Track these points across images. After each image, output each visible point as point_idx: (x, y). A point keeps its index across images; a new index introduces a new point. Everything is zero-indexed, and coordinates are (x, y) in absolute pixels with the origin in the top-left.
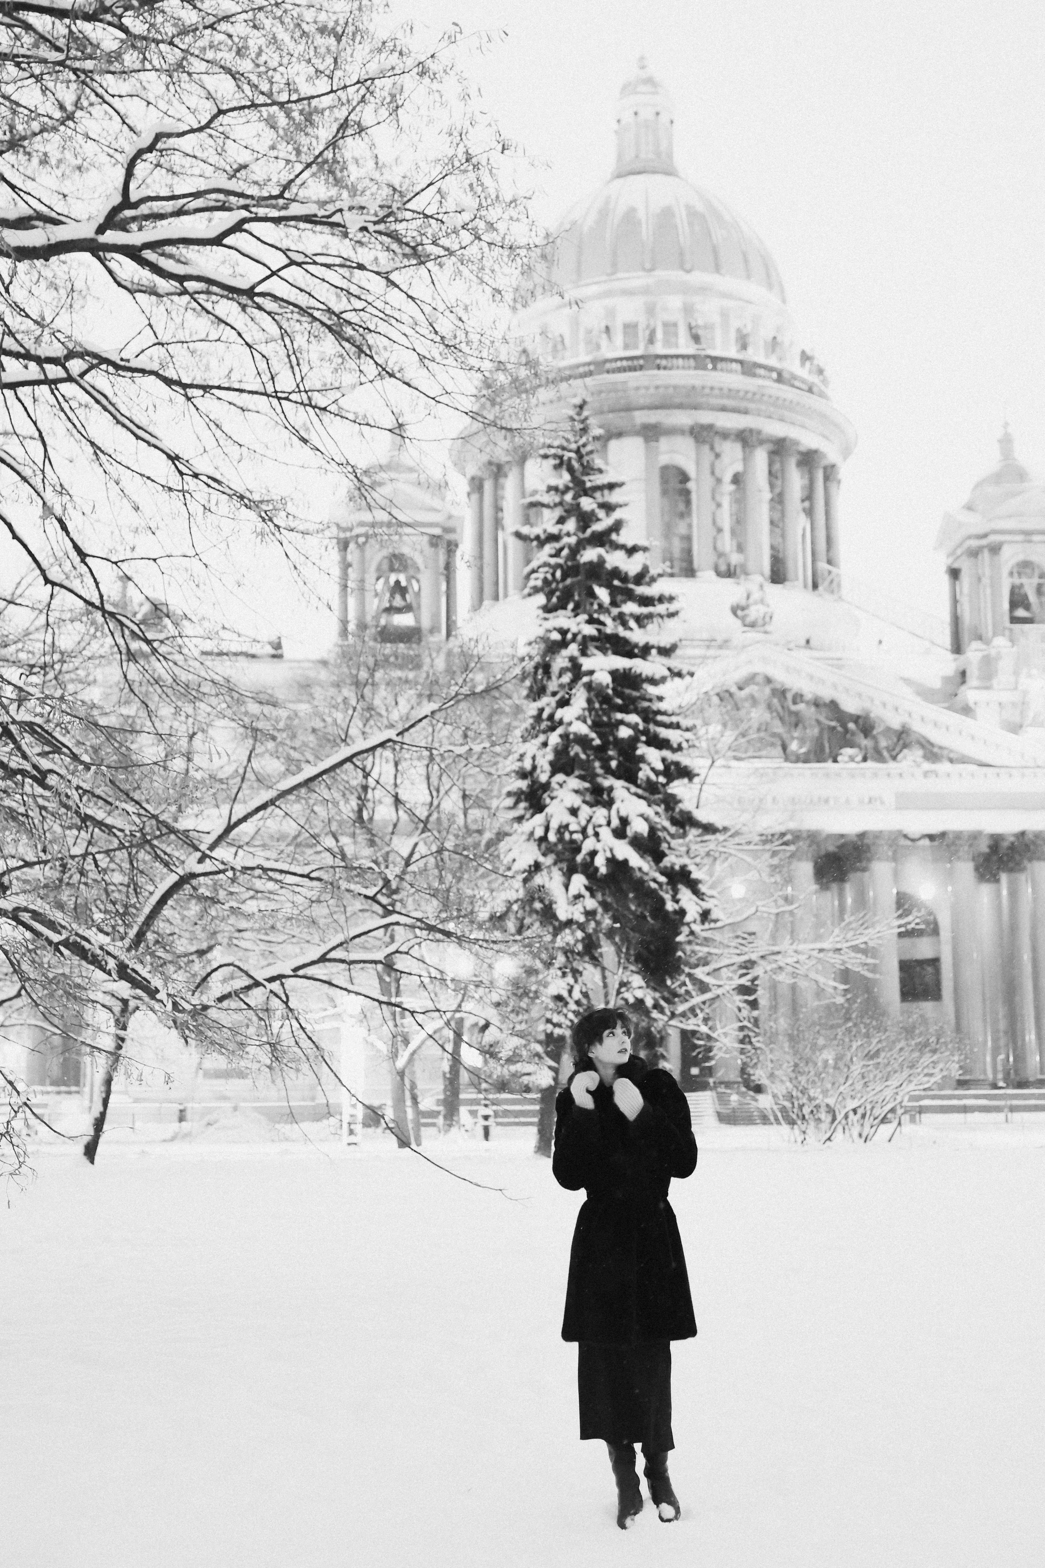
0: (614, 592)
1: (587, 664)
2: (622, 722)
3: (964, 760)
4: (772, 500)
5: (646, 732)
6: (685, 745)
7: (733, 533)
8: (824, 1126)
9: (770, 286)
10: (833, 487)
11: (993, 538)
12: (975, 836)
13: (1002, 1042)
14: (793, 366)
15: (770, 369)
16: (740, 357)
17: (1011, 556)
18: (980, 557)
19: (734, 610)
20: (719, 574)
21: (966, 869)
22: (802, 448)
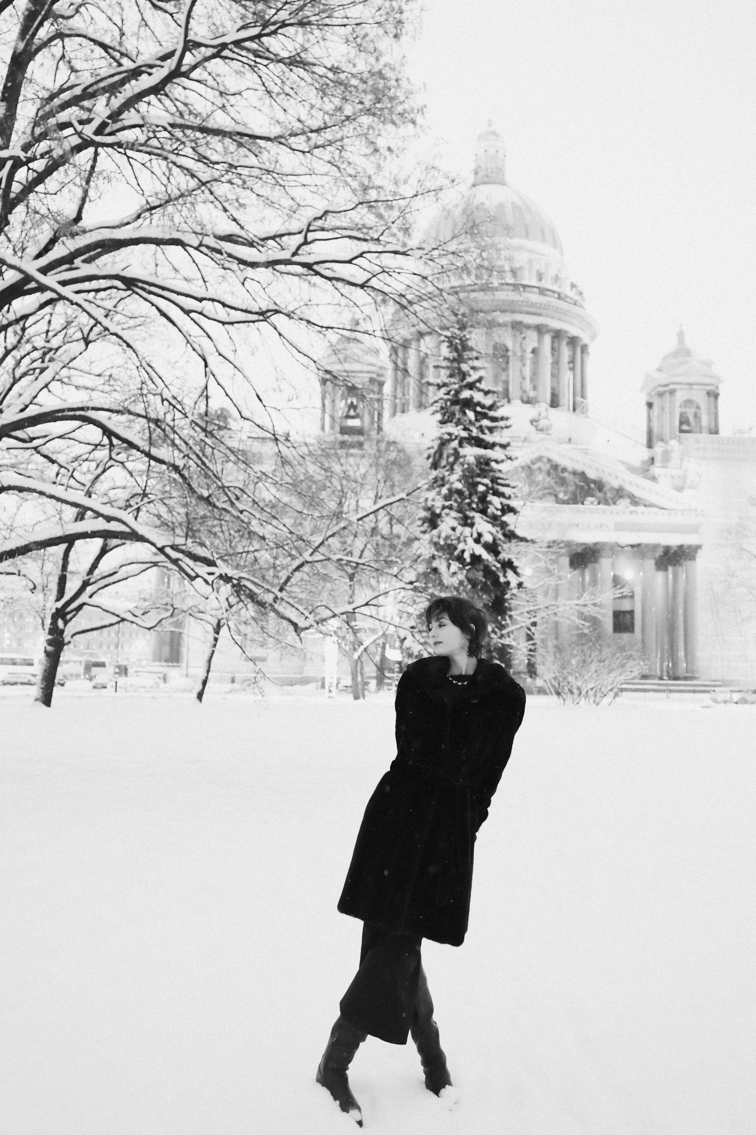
0: (477, 413)
1: (462, 451)
2: (480, 483)
3: (652, 505)
4: (553, 363)
5: (492, 488)
6: (512, 496)
7: (532, 380)
8: (576, 696)
9: (555, 248)
10: (585, 356)
11: (672, 387)
12: (656, 547)
13: (666, 655)
14: (567, 291)
15: (553, 292)
16: (537, 285)
17: (681, 396)
18: (664, 397)
19: (531, 422)
20: (523, 402)
21: (650, 564)
22: (570, 336)
